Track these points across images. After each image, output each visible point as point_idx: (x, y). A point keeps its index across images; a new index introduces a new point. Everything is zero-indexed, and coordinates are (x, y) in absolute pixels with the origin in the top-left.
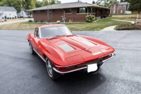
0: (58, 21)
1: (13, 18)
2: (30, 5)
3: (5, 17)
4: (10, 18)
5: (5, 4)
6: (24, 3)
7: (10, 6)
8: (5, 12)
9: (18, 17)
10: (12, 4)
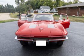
0: (74, 15)
1: (48, 13)
2: (59, 5)
3: (44, 12)
4: (46, 13)
5: (45, 5)
6: (56, 4)
7: (48, 6)
8: (44, 9)
9: (51, 12)
10: (49, 5)
